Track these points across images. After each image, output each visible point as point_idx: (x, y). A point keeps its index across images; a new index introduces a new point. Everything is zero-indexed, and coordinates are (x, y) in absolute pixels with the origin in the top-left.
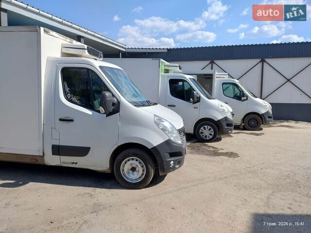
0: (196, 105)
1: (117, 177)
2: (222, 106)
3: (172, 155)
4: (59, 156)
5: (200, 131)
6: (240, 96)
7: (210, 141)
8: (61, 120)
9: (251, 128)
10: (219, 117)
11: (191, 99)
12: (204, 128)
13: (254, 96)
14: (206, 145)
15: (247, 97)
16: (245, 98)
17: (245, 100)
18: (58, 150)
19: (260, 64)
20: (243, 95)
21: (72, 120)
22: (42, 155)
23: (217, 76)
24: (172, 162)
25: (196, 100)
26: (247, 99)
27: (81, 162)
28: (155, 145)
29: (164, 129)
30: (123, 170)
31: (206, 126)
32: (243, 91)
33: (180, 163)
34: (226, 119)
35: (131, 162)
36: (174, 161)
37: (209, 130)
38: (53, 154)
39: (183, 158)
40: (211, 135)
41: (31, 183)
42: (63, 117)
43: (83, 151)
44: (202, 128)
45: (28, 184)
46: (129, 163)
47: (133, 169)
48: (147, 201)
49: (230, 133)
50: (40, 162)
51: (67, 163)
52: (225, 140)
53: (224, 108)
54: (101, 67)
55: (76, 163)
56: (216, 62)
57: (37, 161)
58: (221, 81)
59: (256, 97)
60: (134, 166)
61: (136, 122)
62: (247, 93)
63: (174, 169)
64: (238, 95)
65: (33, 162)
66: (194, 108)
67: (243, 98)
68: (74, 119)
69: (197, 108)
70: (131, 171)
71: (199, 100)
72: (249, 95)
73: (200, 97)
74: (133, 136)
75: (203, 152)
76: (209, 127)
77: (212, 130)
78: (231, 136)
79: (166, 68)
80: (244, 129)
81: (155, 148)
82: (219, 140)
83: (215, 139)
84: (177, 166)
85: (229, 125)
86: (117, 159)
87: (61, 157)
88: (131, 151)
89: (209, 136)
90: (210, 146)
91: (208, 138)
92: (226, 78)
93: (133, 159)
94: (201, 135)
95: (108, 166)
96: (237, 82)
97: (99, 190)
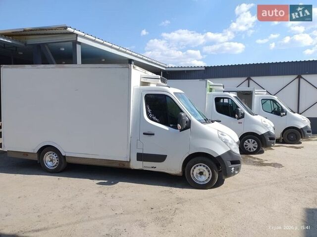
0: (240, 120)
1: (187, 180)
2: (264, 122)
3: (233, 163)
4: (141, 162)
5: (245, 144)
6: (278, 112)
7: (254, 153)
8: (144, 134)
9: (291, 142)
10: (262, 131)
11: (236, 115)
12: (249, 142)
13: (292, 111)
14: (251, 157)
15: (286, 112)
16: (284, 114)
17: (284, 115)
18: (141, 157)
19: (297, 80)
20: (283, 110)
21: (153, 134)
22: (129, 160)
23: (256, 93)
24: (233, 169)
25: (241, 116)
26: (286, 114)
27: (159, 167)
28: (219, 155)
29: (226, 142)
30: (193, 174)
31: (250, 140)
32: (282, 107)
33: (238, 169)
34: (269, 133)
35: (199, 167)
36: (234, 167)
37: (253, 143)
38: (137, 160)
39: (241, 166)
40: (255, 147)
41: (120, 183)
42: (146, 132)
43: (161, 158)
44: (246, 141)
45: (118, 184)
46: (197, 168)
47: (201, 173)
48: (216, 197)
49: (272, 146)
50: (126, 167)
51: (148, 167)
52: (267, 152)
53: (267, 123)
54: (175, 93)
55: (155, 167)
56: (253, 78)
57: (124, 165)
58: (260, 97)
59: (294, 113)
60: (201, 171)
61: (205, 136)
62: (286, 109)
63: (234, 174)
64: (276, 110)
65: (121, 166)
66: (239, 123)
67: (282, 114)
68: (155, 133)
69: (241, 123)
70: (199, 175)
71: (243, 116)
72: (288, 111)
73: (244, 113)
74: (202, 147)
75: (250, 162)
76: (253, 141)
77: (256, 143)
78: (272, 149)
79: (211, 87)
80: (284, 142)
81: (219, 157)
82: (262, 152)
83: (259, 151)
84: (236, 172)
85: (272, 139)
86: (187, 165)
87: (144, 162)
88: (200, 158)
89: (253, 148)
90: (255, 158)
91: (252, 151)
92: (265, 95)
93: (201, 165)
94: (246, 148)
95: (181, 171)
96: (275, 98)
97: (174, 189)
